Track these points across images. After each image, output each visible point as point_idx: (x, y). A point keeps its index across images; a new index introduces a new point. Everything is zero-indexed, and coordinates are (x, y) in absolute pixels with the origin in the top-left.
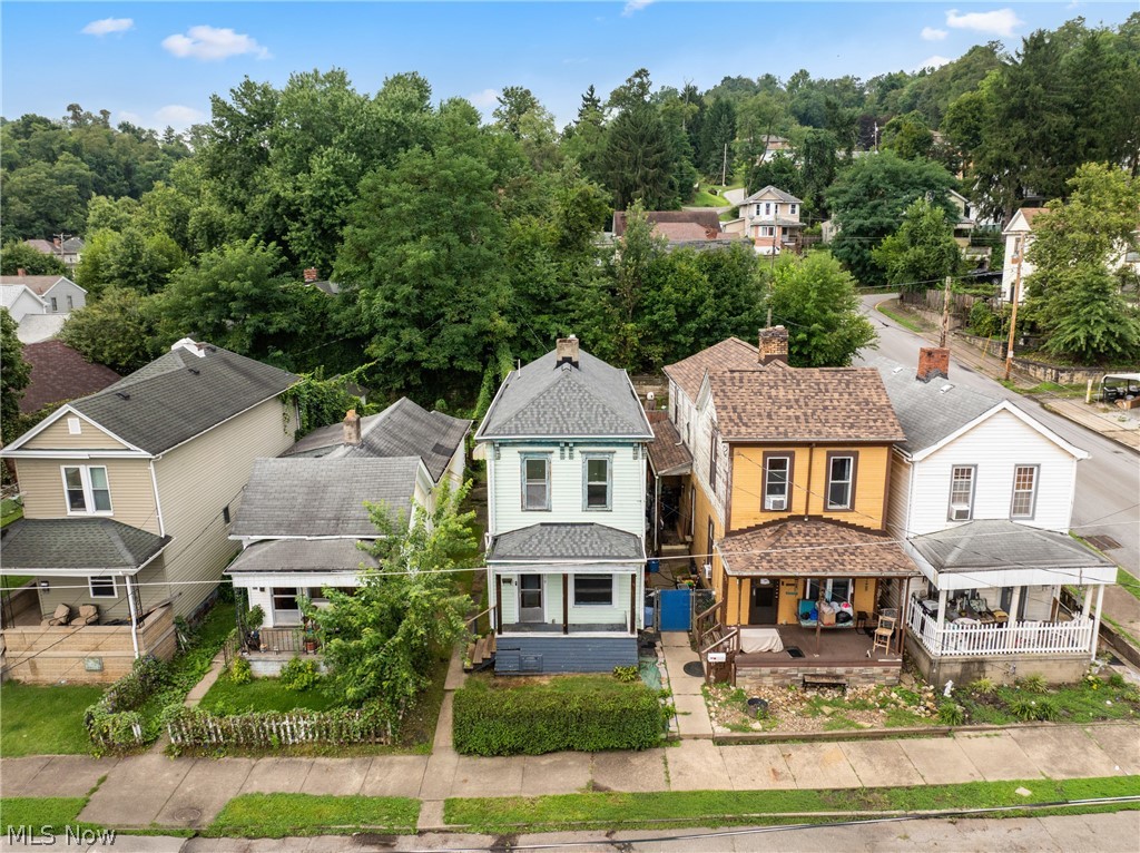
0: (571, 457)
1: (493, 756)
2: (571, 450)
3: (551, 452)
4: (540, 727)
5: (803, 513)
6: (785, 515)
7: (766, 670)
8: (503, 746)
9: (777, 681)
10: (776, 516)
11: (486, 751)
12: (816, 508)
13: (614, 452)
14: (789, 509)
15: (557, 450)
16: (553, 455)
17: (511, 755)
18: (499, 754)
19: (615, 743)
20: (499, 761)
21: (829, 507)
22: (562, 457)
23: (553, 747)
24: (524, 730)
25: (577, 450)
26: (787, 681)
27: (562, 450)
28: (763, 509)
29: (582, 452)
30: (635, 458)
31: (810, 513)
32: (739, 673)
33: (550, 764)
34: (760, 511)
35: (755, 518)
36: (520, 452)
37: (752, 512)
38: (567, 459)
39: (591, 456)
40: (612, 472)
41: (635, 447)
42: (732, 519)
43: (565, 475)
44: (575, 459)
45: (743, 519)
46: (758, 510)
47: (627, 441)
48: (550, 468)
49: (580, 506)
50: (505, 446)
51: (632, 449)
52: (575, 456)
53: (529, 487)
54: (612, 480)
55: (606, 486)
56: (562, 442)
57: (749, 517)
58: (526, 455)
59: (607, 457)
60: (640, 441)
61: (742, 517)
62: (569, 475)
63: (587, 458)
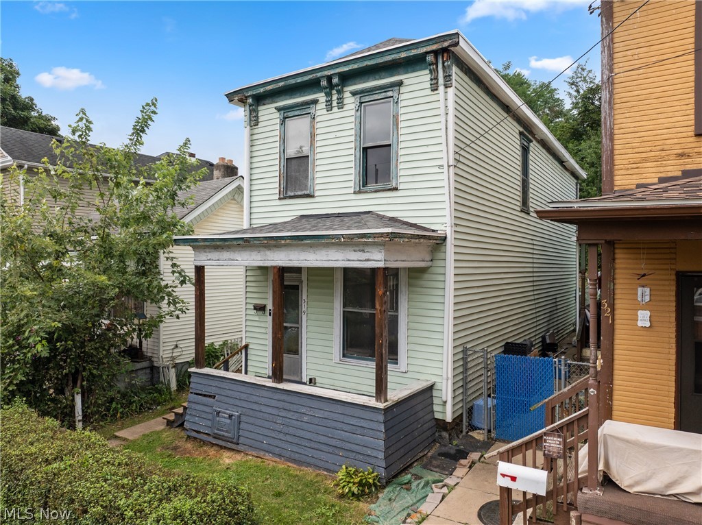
0: (341, 105)
2: (339, 92)
3: (315, 102)
13: (400, 84)
15: (321, 97)
16: (319, 107)
22: (329, 107)
25: (347, 91)
27: (329, 94)
29: (354, 94)
30: (434, 88)
34: (696, 135)
35: (681, 155)
36: (279, 109)
37: (676, 141)
38: (335, 109)
39: (367, 99)
40: (397, 119)
41: (430, 65)
42: (616, 162)
43: (333, 135)
44: (346, 108)
45: (645, 160)
46: (693, 133)
47: (414, 52)
48: (314, 128)
49: (352, 184)
50: (264, 104)
51: (428, 71)
52: (346, 101)
53: (289, 161)
54: (398, 133)
55: (389, 145)
56: (322, 77)
57: (663, 153)
58: (286, 113)
59: (390, 94)
60: (434, 47)
61: (644, 155)
62: (339, 134)
63: (361, 103)
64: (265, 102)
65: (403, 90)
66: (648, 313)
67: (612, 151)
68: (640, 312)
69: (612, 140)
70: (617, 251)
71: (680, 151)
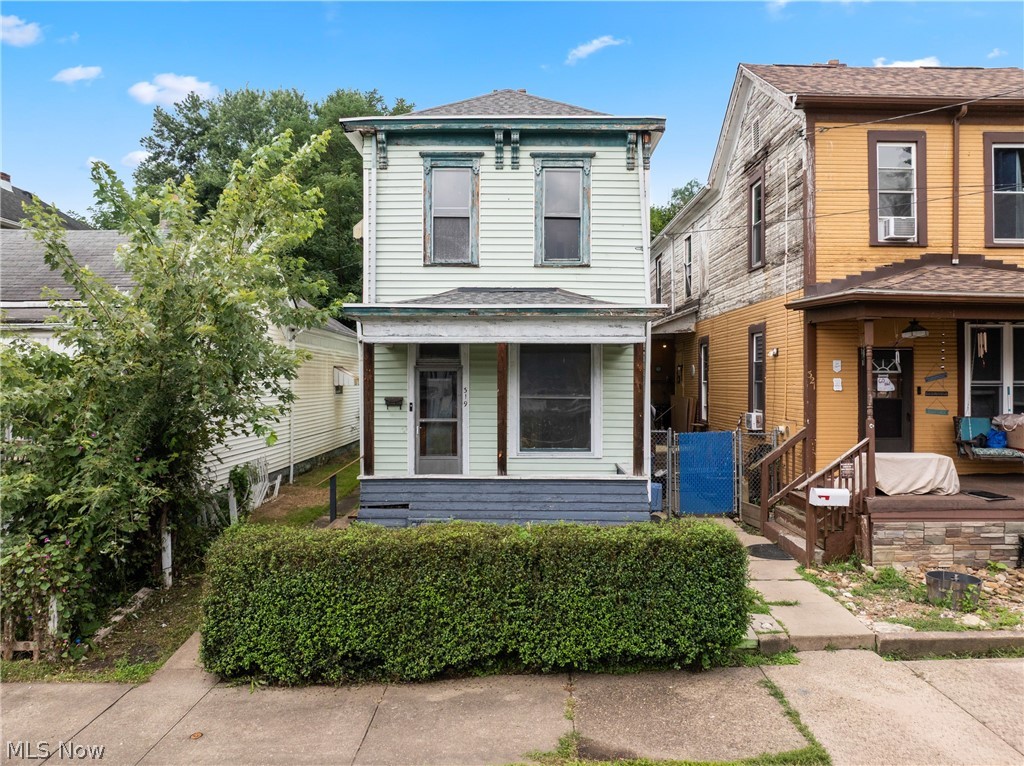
0: (515, 165)
1: (302, 682)
2: (515, 150)
3: (480, 155)
4: (427, 591)
5: (948, 251)
6: (915, 254)
7: (936, 528)
8: (327, 650)
9: (960, 555)
10: (899, 255)
11: (281, 666)
12: (973, 240)
13: (592, 156)
14: (921, 244)
15: (489, 151)
16: (483, 161)
17: (349, 681)
18: (316, 678)
19: (634, 644)
20: (312, 695)
21: (997, 241)
22: (499, 165)
23: (463, 653)
24: (383, 600)
25: (526, 151)
26: (983, 555)
27: (499, 150)
28: (874, 244)
29: (534, 156)
30: (631, 167)
31: (963, 251)
32: (880, 535)
33: (453, 701)
34: (871, 246)
35: (861, 260)
36: (423, 155)
37: (857, 249)
38: (507, 169)
39: (551, 164)
40: (588, 193)
41: (630, 143)
42: (818, 260)
43: (505, 198)
44: (521, 169)
45: (838, 261)
46: (867, 244)
47: (617, 127)
48: (477, 185)
49: (532, 256)
50: (397, 144)
51: (625, 149)
52: (522, 162)
53: (438, 221)
54: (589, 208)
55: (579, 219)
56: (498, 129)
57: (850, 257)
58: (434, 161)
59: (580, 164)
60: (640, 127)
61: (836, 257)
62: (512, 198)
63: (543, 167)
64: (399, 142)
65: (594, 162)
66: (840, 380)
67: (815, 251)
68: (835, 380)
69: (815, 242)
70: (818, 331)
71: (860, 257)
